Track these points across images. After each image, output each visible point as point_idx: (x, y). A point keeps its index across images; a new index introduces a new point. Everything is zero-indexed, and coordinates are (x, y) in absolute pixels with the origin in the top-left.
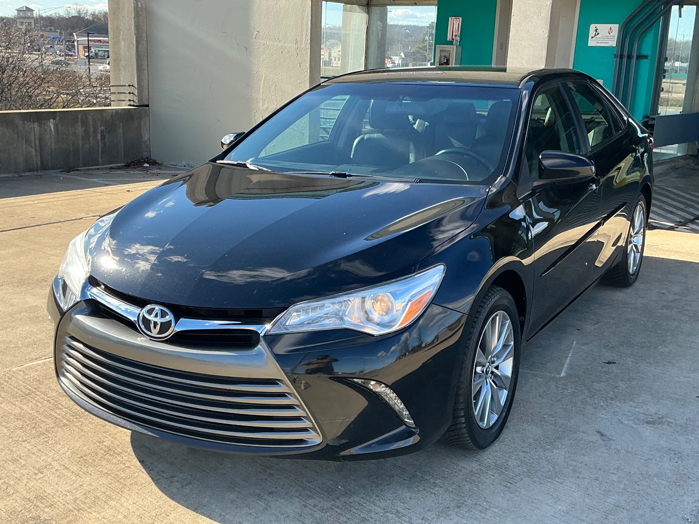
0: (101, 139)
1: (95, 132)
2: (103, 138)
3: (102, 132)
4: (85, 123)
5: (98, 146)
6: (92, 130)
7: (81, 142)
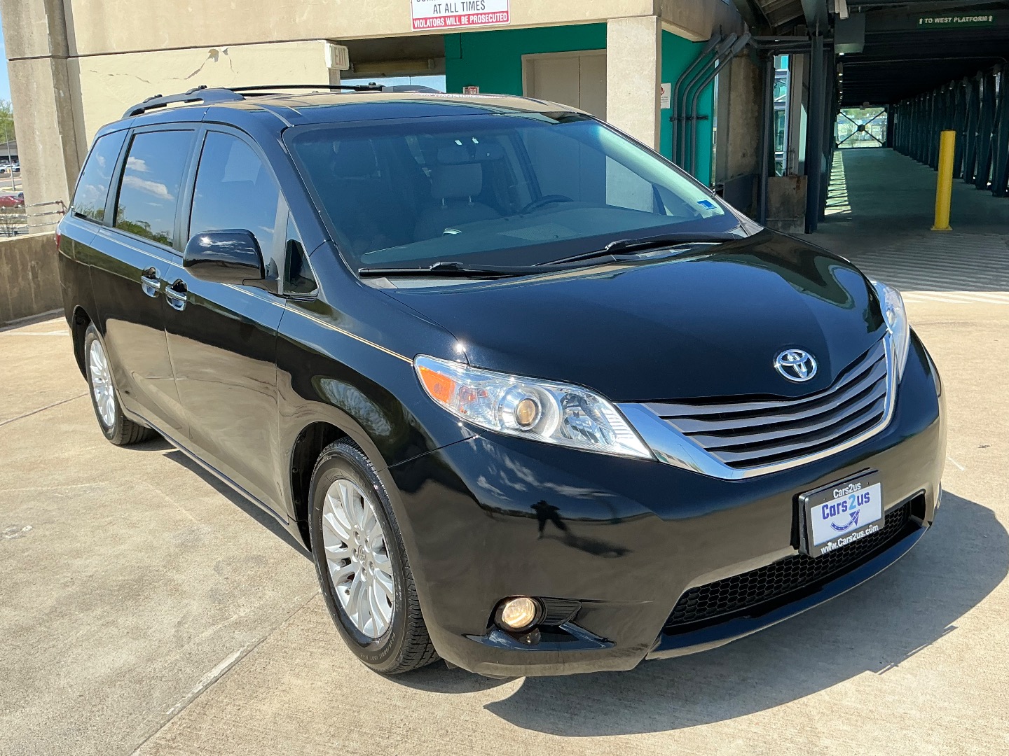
0: (33, 278)
1: (24, 269)
2: (35, 276)
3: (33, 268)
4: (11, 259)
5: (30, 288)
6: (20, 268)
7: (8, 287)
